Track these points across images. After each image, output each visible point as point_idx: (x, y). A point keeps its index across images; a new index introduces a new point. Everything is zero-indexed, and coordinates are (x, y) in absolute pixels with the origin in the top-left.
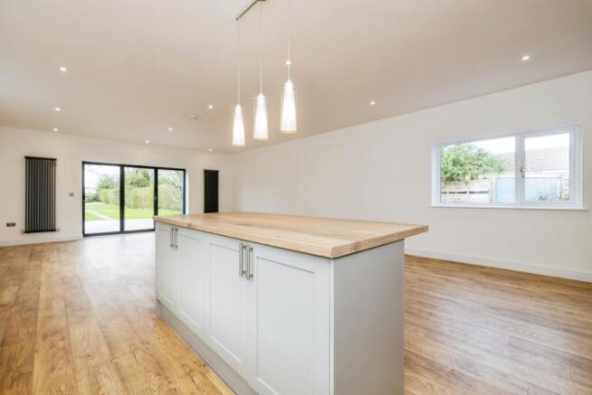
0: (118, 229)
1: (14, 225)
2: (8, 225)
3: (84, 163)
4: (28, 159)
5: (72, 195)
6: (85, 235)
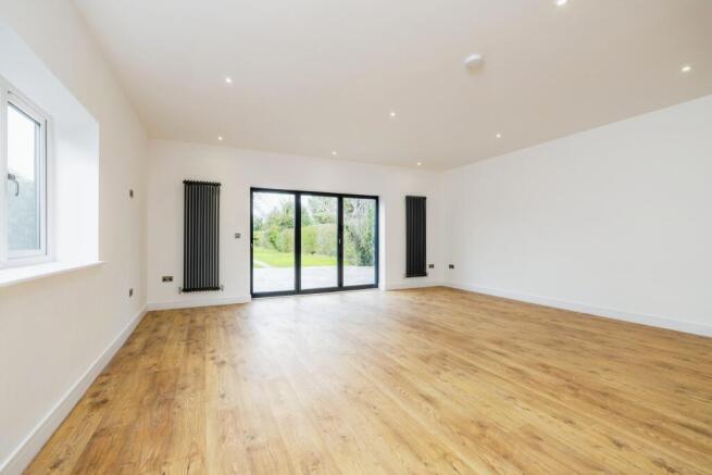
0: (292, 287)
1: (171, 279)
2: (164, 280)
3: (253, 190)
4: (187, 183)
5: (238, 236)
6: (254, 296)
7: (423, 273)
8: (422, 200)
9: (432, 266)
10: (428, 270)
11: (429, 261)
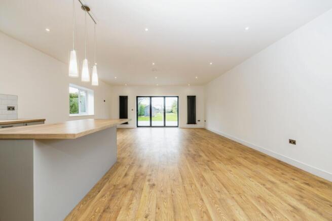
3: (137, 97)
4: (120, 97)
6: (138, 126)
7: (195, 123)
8: (194, 97)
9: (199, 121)
10: (197, 121)
11: (197, 119)
